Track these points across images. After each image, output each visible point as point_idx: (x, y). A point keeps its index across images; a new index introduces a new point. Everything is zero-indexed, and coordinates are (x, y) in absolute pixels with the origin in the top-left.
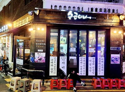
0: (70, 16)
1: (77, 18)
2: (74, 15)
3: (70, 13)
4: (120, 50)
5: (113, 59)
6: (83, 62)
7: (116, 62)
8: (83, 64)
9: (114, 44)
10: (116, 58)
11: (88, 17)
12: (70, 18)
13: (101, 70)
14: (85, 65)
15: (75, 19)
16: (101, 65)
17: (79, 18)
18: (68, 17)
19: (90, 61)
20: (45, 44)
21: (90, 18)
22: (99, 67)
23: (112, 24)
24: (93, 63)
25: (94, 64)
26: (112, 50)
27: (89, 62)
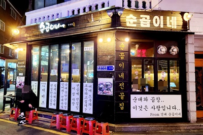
0: (42, 28)
1: (50, 29)
2: (46, 26)
3: (42, 25)
4: (114, 70)
5: (101, 86)
6: (65, 90)
7: (107, 91)
8: (64, 94)
9: (103, 61)
10: (107, 86)
11: (61, 26)
12: (42, 31)
13: (88, 104)
14: (67, 94)
15: (47, 31)
16: (88, 96)
17: (52, 29)
18: (41, 30)
19: (73, 88)
20: (25, 66)
21: (64, 26)
22: (86, 99)
23: (99, 27)
24: (77, 92)
25: (78, 94)
26: (100, 70)
27: (72, 91)
